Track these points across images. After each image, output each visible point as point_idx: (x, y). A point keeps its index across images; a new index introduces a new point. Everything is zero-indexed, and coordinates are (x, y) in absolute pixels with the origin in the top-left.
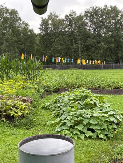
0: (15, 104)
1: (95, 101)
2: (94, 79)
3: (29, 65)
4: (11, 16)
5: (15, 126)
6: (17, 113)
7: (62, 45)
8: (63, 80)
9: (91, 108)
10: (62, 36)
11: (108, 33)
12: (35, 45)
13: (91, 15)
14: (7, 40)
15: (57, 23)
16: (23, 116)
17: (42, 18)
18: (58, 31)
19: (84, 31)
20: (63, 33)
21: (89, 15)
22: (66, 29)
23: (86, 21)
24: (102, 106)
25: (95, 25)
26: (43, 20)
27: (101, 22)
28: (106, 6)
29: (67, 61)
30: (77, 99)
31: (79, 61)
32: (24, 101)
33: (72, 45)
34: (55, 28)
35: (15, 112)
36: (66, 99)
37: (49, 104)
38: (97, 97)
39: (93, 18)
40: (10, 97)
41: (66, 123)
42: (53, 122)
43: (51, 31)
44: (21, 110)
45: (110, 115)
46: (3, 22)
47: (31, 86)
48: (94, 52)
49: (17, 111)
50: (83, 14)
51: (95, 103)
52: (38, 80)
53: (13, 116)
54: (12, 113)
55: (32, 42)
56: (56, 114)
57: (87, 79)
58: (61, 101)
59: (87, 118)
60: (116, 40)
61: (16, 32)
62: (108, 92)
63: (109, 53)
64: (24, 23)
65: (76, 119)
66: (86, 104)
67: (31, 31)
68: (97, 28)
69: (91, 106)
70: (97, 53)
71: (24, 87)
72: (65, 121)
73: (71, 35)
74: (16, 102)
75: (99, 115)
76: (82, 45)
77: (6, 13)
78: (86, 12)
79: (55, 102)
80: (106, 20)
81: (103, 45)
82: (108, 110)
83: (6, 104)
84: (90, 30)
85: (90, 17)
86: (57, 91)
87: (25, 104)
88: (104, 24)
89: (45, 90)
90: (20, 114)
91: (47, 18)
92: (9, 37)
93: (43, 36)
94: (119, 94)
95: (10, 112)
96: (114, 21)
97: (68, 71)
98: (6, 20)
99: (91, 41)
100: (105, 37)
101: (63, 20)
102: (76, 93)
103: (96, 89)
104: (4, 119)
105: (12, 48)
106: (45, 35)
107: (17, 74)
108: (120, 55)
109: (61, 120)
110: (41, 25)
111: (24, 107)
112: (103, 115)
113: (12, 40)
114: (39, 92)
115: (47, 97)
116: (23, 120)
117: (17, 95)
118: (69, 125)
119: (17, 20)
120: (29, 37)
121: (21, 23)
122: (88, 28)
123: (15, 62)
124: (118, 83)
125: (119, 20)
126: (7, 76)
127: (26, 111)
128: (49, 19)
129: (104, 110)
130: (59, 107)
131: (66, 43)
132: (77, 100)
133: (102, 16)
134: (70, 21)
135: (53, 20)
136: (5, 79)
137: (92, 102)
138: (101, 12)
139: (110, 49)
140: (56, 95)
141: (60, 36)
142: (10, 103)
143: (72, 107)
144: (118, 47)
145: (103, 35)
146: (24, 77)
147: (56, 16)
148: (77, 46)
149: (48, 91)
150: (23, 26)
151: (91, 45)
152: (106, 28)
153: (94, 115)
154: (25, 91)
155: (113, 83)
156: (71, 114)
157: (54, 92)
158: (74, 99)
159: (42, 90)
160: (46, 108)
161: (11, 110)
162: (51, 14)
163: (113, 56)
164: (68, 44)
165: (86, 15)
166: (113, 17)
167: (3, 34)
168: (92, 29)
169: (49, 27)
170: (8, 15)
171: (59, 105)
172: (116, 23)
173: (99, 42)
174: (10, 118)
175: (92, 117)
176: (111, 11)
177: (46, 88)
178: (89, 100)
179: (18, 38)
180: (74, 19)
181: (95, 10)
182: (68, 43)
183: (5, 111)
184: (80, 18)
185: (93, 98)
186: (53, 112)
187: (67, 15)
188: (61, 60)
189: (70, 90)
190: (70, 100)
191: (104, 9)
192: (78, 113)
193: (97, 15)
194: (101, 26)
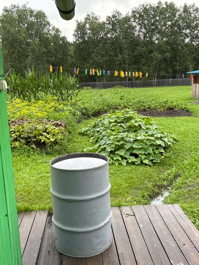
0: (46, 129)
1: (140, 123)
2: (143, 99)
3: (61, 83)
4: (37, 19)
5: (47, 153)
6: (49, 139)
7: (103, 56)
8: (104, 101)
9: (135, 131)
10: (104, 44)
11: (162, 39)
12: (69, 57)
13: (141, 16)
14: (33, 51)
15: (97, 27)
16: (55, 143)
17: (77, 21)
18: (97, 38)
19: (131, 37)
20: (105, 40)
21: (138, 16)
22: (109, 35)
23: (134, 24)
24: (147, 129)
25: (146, 29)
26: (79, 24)
27: (153, 24)
28: (160, 3)
29: (102, 73)
30: (118, 121)
31: (116, 73)
32: (57, 125)
33: (117, 56)
34: (94, 34)
35: (46, 137)
36: (106, 122)
37: (87, 129)
38: (143, 119)
39: (143, 19)
40: (40, 121)
41: (105, 148)
42: (91, 148)
43: (89, 38)
44: (53, 135)
45: (157, 138)
46: (27, 28)
47: (65, 108)
48: (144, 65)
49: (48, 136)
50: (130, 14)
51: (140, 126)
52: (73, 101)
53: (44, 142)
54: (43, 139)
55: (65, 54)
56: (95, 140)
57: (134, 99)
58: (100, 125)
59: (129, 142)
60: (172, 49)
61: (44, 41)
62: (160, 114)
63: (163, 66)
64: (53, 29)
65: (118, 143)
66: (130, 127)
67: (64, 39)
68: (148, 33)
69: (135, 129)
70: (149, 66)
71: (56, 110)
72: (105, 146)
73: (115, 43)
74: (47, 126)
75: (144, 138)
76: (129, 55)
77: (31, 16)
78: (134, 12)
79: (94, 127)
80: (160, 22)
81: (157, 55)
82: (155, 132)
83: (36, 129)
84: (139, 35)
85: (139, 18)
86: (97, 114)
87: (57, 128)
88: (157, 27)
89: (82, 114)
90: (52, 140)
91: (83, 21)
92: (36, 47)
93: (79, 45)
94: (173, 116)
95: (40, 137)
96: (169, 23)
97: (112, 90)
98: (31, 25)
99: (141, 49)
100: (159, 44)
101: (104, 23)
102: (118, 115)
103: (145, 110)
104: (34, 146)
105: (40, 61)
106: (81, 43)
107: (47, 94)
108: (178, 68)
109: (100, 146)
110: (76, 31)
111: (57, 132)
112: (148, 137)
113: (39, 51)
114: (74, 115)
115: (84, 121)
116: (57, 147)
117: (48, 119)
118: (109, 150)
119: (45, 25)
120: (60, 46)
121: (51, 28)
122: (136, 33)
123: (44, 79)
124: (172, 102)
125: (177, 21)
126: (35, 96)
127: (60, 137)
128: (86, 22)
129: (150, 133)
130: (98, 131)
131: (109, 53)
132: (118, 123)
133: (154, 17)
134: (114, 24)
135: (91, 23)
136: (33, 100)
137: (137, 124)
138: (154, 11)
139: (165, 60)
140: (95, 119)
141: (101, 45)
142: (40, 127)
143: (113, 131)
144: (175, 57)
145: (156, 42)
146: (56, 98)
147: (96, 19)
148: (123, 57)
149: (86, 115)
150: (53, 33)
151: (141, 55)
152: (159, 32)
153: (138, 138)
154: (57, 114)
155: (166, 102)
156: (112, 137)
157: (93, 116)
158: (116, 121)
159: (79, 113)
160: (83, 134)
161: (42, 135)
162: (89, 15)
163: (168, 69)
164: (111, 55)
165: (134, 16)
166: (169, 17)
167: (28, 44)
168: (141, 34)
169: (86, 33)
170: (33, 19)
171: (98, 129)
172: (172, 26)
173: (151, 51)
174: (41, 145)
175: (136, 141)
176: (166, 10)
177: (84, 111)
178: (133, 121)
179: (46, 48)
180: (119, 21)
181: (145, 8)
182: (112, 53)
183: (35, 137)
184: (127, 19)
185: (139, 119)
186: (92, 138)
187: (109, 17)
188: (96, 72)
189: (111, 111)
190: (110, 123)
191: (157, 7)
192: (119, 136)
193: (148, 15)
194: (153, 30)
